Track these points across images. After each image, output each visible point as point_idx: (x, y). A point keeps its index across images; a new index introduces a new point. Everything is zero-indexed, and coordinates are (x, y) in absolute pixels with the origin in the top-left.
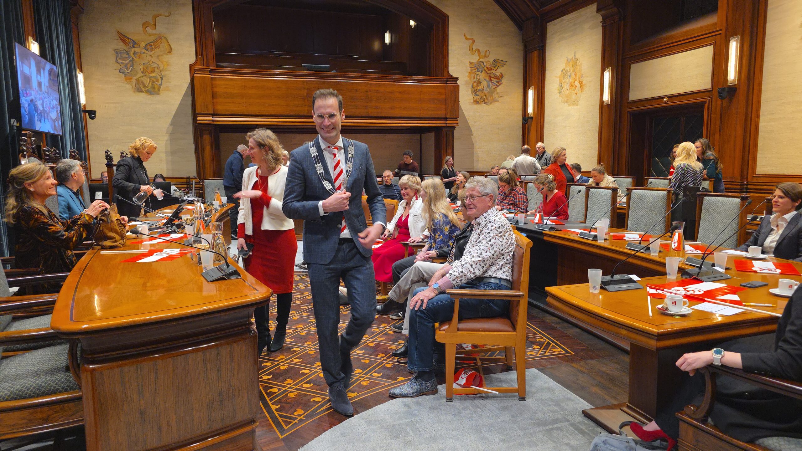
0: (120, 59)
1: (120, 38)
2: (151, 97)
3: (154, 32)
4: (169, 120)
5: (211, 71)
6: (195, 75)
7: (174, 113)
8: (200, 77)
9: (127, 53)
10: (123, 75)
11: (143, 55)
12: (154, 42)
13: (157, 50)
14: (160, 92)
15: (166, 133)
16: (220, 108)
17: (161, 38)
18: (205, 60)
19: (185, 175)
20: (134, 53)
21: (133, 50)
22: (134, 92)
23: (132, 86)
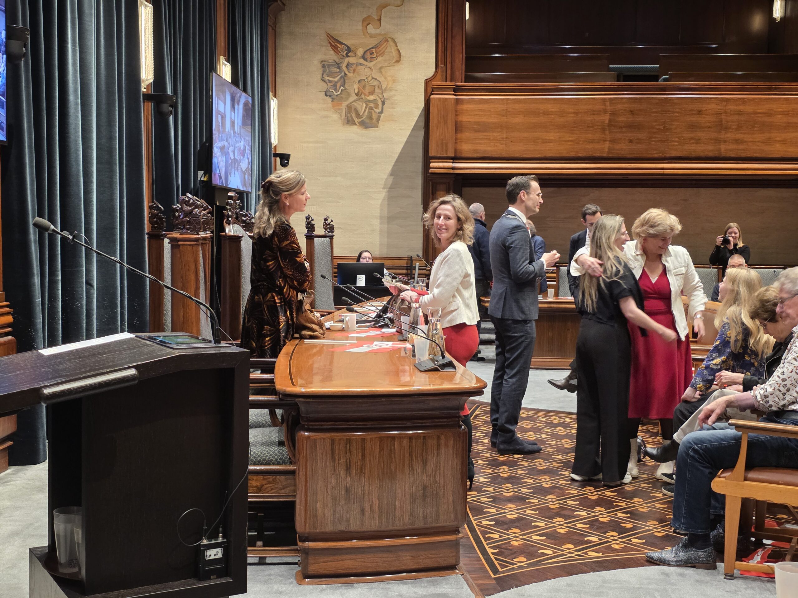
0: (328, 75)
1: (330, 43)
2: (366, 132)
3: (378, 31)
4: (389, 168)
5: (457, 90)
6: (432, 96)
7: (396, 156)
8: (440, 99)
9: (338, 66)
10: (329, 99)
11: (360, 67)
12: (376, 47)
13: (380, 59)
14: (379, 124)
15: (383, 188)
16: (466, 148)
17: (387, 40)
18: (449, 72)
19: (405, 254)
20: (347, 66)
21: (347, 60)
22: (343, 125)
23: (341, 116)
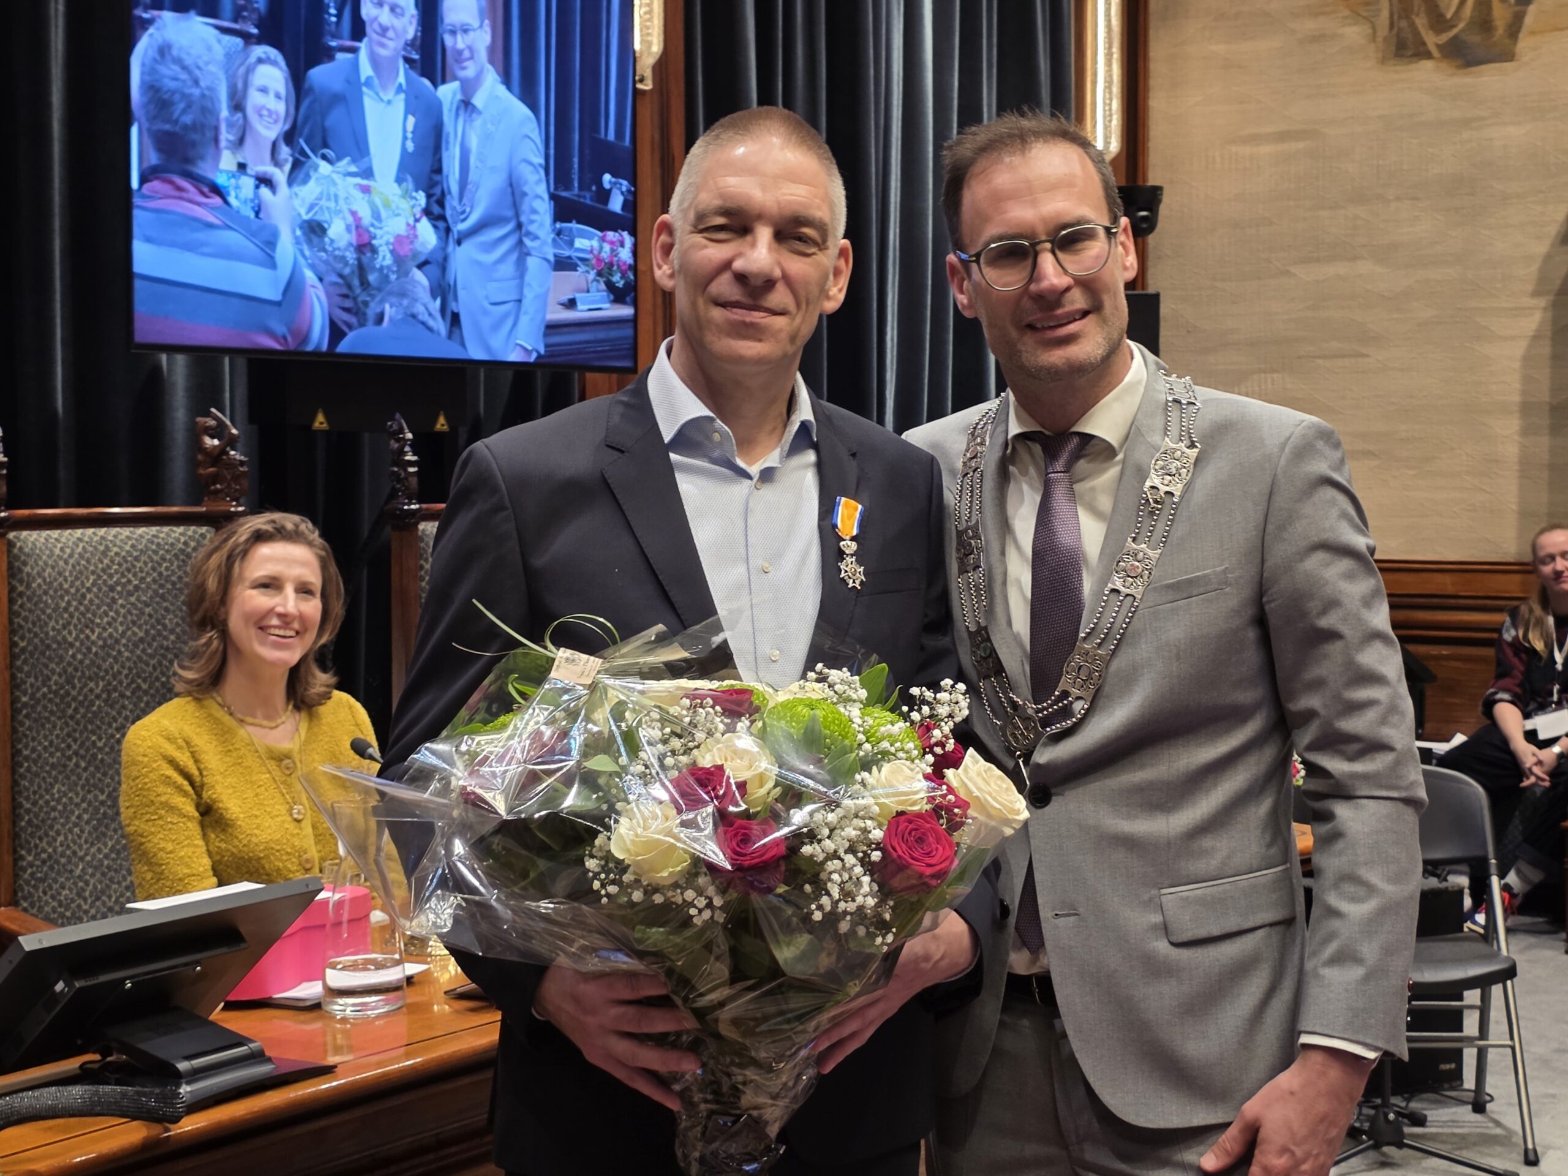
2: (1469, 81)
14: (1524, 43)
22: (1383, 61)
23: (1374, 28)
